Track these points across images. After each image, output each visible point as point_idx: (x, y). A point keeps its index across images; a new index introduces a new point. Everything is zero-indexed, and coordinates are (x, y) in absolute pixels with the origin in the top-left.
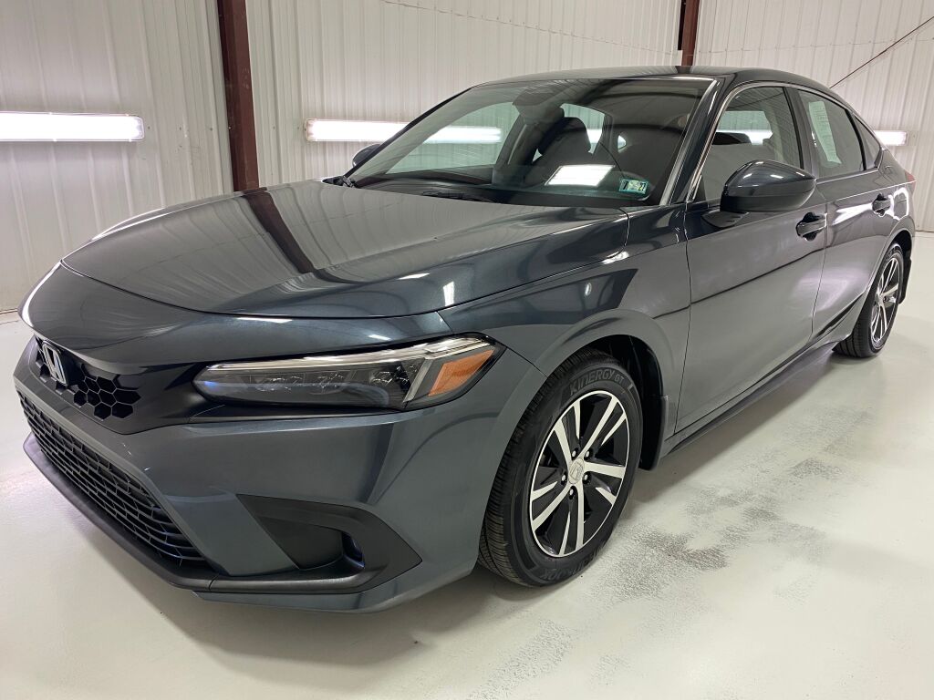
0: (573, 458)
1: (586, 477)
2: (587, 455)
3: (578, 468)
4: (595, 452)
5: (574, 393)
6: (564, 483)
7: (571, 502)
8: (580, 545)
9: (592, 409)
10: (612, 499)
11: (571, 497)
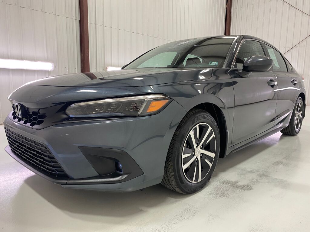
0: (197, 147)
1: (201, 155)
2: (201, 147)
3: (199, 151)
4: (204, 146)
5: (196, 121)
6: (194, 155)
7: (196, 163)
8: (200, 180)
9: (203, 130)
10: (210, 165)
11: (196, 161)
